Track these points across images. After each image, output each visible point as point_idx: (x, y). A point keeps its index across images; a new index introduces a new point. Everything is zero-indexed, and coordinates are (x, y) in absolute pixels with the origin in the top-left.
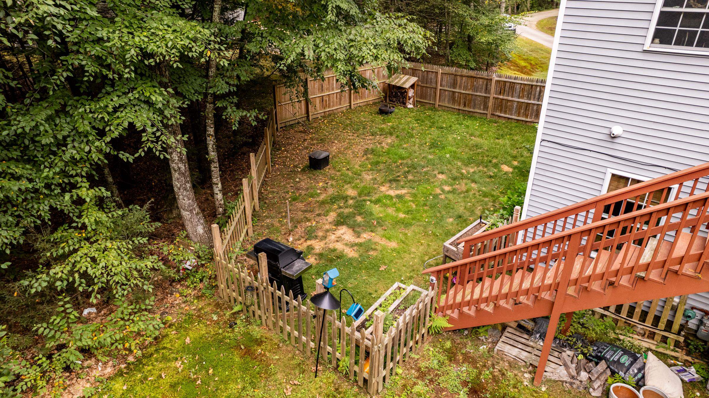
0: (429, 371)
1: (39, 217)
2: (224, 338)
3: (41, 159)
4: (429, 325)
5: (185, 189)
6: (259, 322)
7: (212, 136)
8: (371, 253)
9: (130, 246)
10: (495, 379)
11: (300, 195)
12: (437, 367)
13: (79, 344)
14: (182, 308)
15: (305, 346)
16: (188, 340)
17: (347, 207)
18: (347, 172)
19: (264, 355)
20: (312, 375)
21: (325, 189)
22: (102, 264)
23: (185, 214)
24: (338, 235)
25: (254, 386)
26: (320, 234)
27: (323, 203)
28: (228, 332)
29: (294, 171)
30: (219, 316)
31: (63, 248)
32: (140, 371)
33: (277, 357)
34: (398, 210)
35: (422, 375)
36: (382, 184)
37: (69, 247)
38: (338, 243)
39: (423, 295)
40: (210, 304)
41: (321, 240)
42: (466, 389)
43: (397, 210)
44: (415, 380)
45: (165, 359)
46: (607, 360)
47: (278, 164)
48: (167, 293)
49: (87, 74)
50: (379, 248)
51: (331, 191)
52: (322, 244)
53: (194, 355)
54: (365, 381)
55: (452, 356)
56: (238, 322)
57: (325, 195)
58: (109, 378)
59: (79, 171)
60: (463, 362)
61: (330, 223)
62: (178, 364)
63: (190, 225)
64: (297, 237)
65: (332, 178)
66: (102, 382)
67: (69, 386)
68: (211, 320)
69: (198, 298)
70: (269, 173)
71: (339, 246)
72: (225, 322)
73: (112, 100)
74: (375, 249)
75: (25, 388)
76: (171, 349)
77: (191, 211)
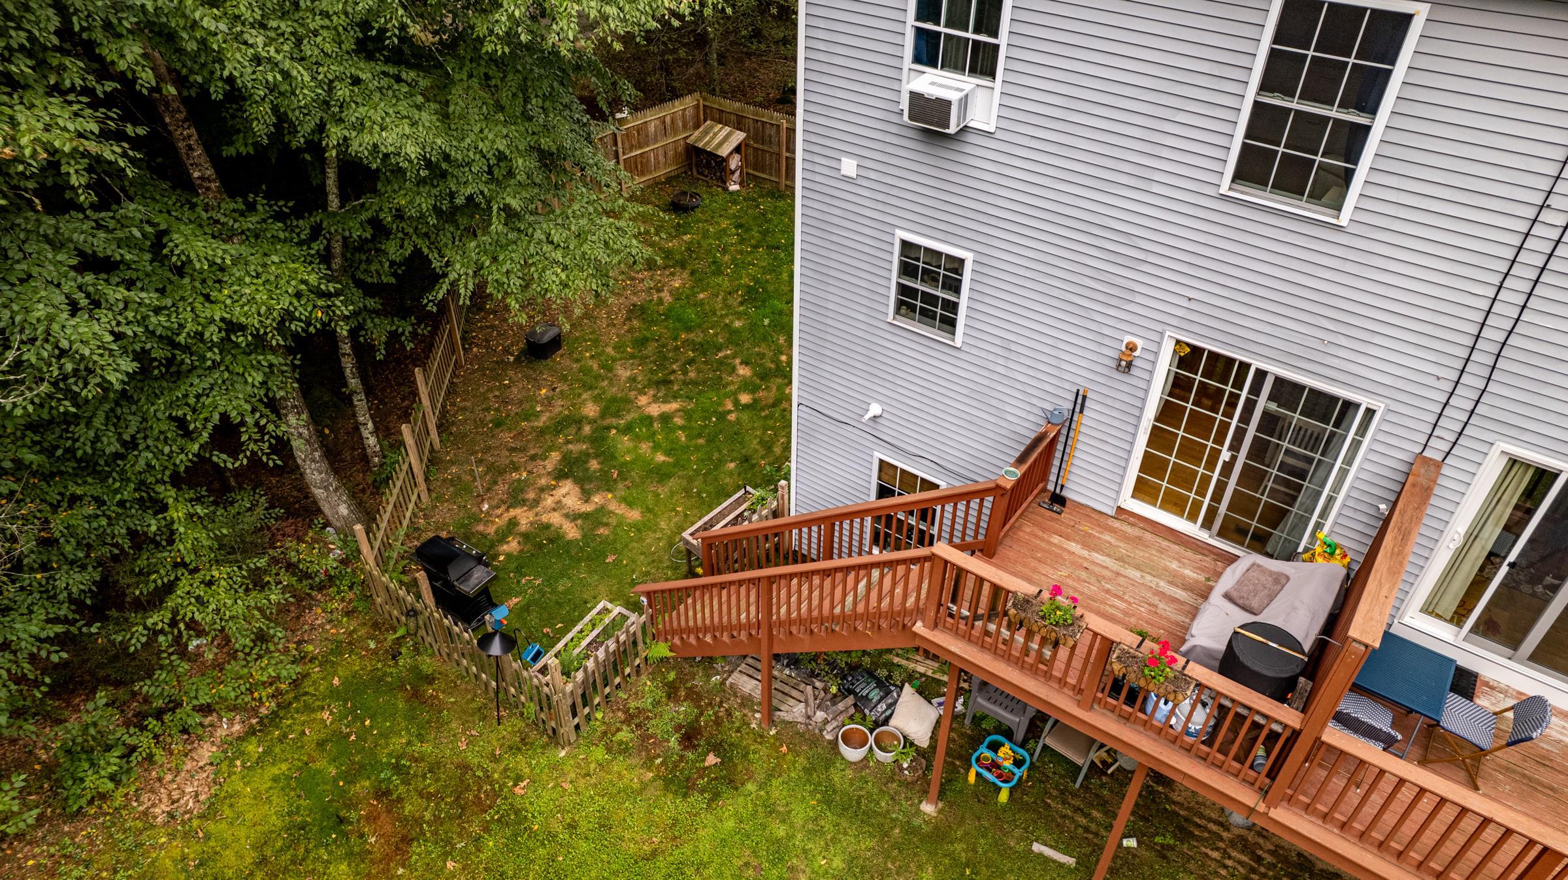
0: (640, 712)
1: (116, 545)
2: (385, 674)
3: (107, 469)
4: (644, 655)
5: (313, 460)
6: (430, 651)
7: (349, 355)
8: (601, 531)
9: (244, 573)
10: (718, 722)
11: (508, 415)
12: (650, 707)
13: (195, 702)
14: (328, 631)
15: (486, 685)
16: (336, 681)
17: (578, 441)
18: (590, 363)
19: (437, 697)
20: (495, 722)
21: (549, 402)
22: (212, 606)
23: (319, 493)
24: (557, 498)
25: (421, 738)
26: (531, 495)
27: (542, 432)
28: (390, 666)
29: (503, 361)
30: (378, 642)
31: (155, 581)
32: (277, 728)
33: (452, 700)
34: (656, 447)
35: (628, 721)
36: (642, 392)
37: (162, 578)
38: (556, 514)
39: (629, 622)
40: (365, 624)
41: (531, 508)
42: (677, 735)
43: (654, 447)
44: (618, 725)
45: (309, 709)
46: (856, 694)
47: (477, 345)
48: (304, 607)
49: (156, 364)
50: (613, 521)
51: (559, 406)
52: (531, 516)
53: (345, 701)
54: (554, 730)
55: (672, 692)
56: (404, 650)
57: (548, 414)
58: (239, 738)
59: (159, 476)
60: (685, 700)
61: (549, 473)
62: (326, 715)
63: (327, 506)
64: (494, 503)
65: (564, 378)
66: (231, 744)
67: (190, 751)
68: (367, 649)
69: (348, 614)
70: (462, 367)
71: (555, 519)
72: (387, 651)
73: (192, 385)
74: (607, 525)
75: (140, 759)
76: (314, 695)
77: (326, 488)
